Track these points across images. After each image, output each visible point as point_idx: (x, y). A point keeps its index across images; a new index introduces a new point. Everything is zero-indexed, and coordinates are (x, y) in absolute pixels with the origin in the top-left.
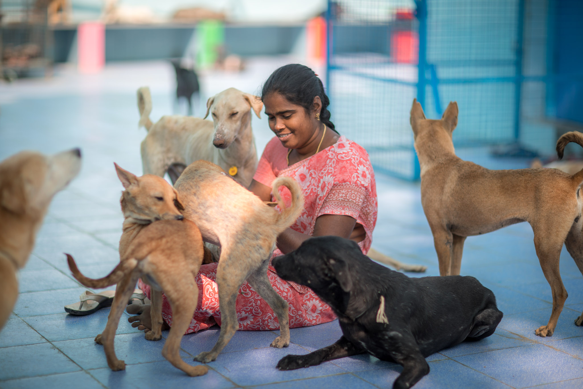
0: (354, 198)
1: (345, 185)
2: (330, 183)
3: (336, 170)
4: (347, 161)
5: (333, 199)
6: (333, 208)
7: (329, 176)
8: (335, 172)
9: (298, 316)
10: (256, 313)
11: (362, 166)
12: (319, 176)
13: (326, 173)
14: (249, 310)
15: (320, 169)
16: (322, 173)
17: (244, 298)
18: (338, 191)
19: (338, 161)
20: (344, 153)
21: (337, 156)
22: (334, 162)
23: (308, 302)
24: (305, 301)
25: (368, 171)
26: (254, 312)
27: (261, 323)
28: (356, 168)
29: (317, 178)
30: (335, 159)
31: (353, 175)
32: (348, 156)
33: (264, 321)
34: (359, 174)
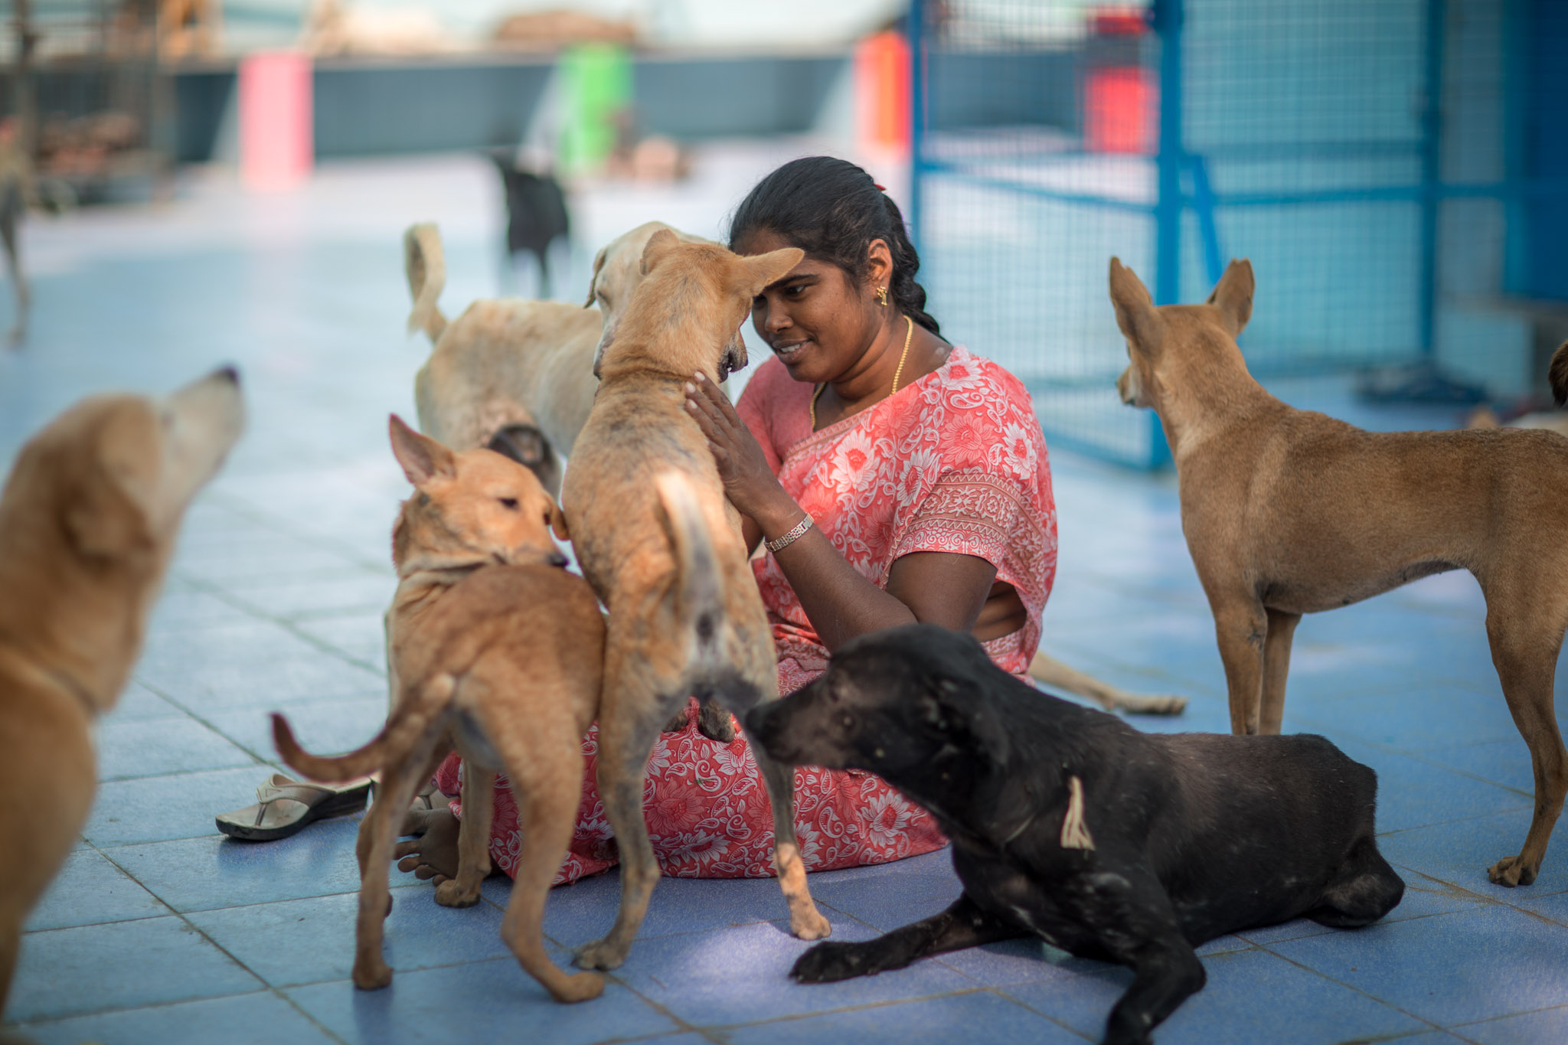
0: (994, 510)
1: (972, 474)
2: (930, 471)
3: (945, 435)
4: (974, 410)
5: (939, 512)
6: (938, 535)
7: (928, 451)
8: (942, 440)
9: (848, 839)
10: (735, 833)
11: (1015, 424)
12: (900, 453)
13: (918, 445)
14: (716, 826)
15: (903, 435)
16: (909, 445)
17: (702, 793)
18: (951, 490)
19: (952, 411)
20: (965, 390)
21: (948, 399)
22: (939, 414)
23: (873, 800)
24: (866, 796)
25: (1031, 440)
26: (729, 830)
27: (749, 859)
28: (1000, 431)
29: (894, 459)
30: (943, 406)
31: (991, 450)
32: (977, 398)
33: (757, 851)
34: (1007, 446)
